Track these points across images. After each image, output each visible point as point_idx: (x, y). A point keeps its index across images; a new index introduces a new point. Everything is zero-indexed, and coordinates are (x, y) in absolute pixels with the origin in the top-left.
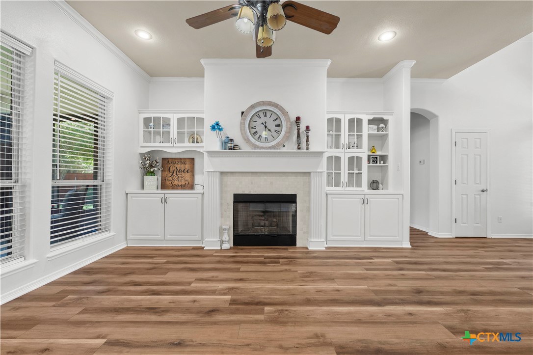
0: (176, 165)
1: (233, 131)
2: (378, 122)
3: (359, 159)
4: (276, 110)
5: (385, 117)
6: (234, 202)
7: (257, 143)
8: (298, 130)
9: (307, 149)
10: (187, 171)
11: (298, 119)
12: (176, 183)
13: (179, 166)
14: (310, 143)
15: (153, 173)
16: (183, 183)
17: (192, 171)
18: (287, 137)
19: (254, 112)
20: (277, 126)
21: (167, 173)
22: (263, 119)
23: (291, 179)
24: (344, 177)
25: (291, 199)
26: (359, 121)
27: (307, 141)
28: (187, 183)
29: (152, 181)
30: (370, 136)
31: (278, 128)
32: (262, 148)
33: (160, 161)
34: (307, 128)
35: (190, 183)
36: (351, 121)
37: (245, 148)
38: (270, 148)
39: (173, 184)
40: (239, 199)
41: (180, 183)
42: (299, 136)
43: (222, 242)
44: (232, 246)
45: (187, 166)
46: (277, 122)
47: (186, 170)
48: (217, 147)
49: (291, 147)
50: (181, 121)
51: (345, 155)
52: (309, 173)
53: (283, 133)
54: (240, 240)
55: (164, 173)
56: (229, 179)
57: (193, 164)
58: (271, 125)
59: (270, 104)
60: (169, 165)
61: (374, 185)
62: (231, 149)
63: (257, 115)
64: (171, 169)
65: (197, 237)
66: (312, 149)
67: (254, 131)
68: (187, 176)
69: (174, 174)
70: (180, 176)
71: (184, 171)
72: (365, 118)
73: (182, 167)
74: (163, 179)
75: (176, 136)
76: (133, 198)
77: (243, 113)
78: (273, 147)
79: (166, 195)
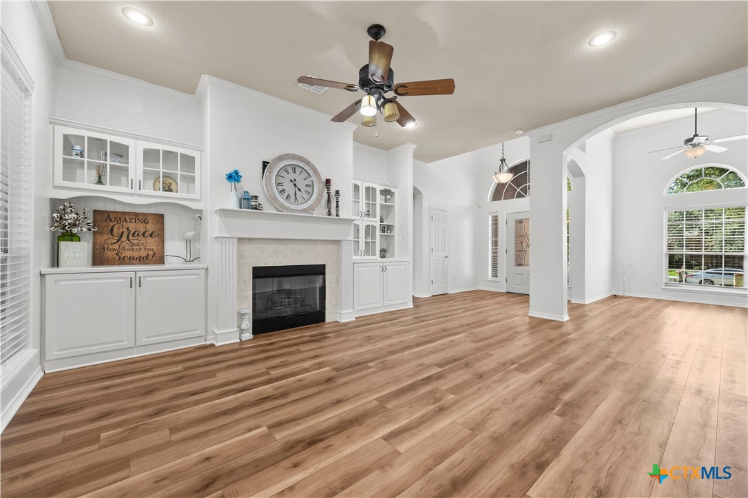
0: (128, 225)
1: (252, 183)
2: (386, 192)
3: (374, 227)
4: (307, 168)
5: (393, 190)
6: (253, 278)
7: (287, 204)
8: (329, 194)
9: (337, 215)
10: (151, 235)
11: (328, 181)
12: (128, 254)
13: (132, 227)
14: (340, 209)
15: (72, 237)
16: (143, 253)
17: (160, 235)
18: (319, 200)
19: (281, 165)
20: (307, 186)
21: (106, 237)
22: (292, 176)
23: (321, 247)
24: (362, 247)
25: (320, 270)
26: (374, 190)
27: (337, 207)
28: (151, 253)
29: (77, 252)
30: (381, 205)
31: (308, 189)
32: (293, 210)
33: (90, 216)
34: (337, 192)
35: (157, 254)
36: (368, 189)
37: (268, 209)
38: (301, 211)
39: (122, 256)
40: (260, 273)
41: (136, 255)
42: (329, 201)
43: (242, 331)
44: (248, 335)
45: (151, 227)
46: (308, 182)
47: (148, 233)
48: (233, 204)
49: (321, 212)
50: (150, 155)
51: (363, 223)
52: (338, 242)
53: (315, 195)
54: (262, 325)
55: (98, 237)
56: (248, 247)
57: (163, 224)
58: (301, 184)
59: (301, 159)
60: (111, 224)
61: (383, 253)
62: (256, 209)
63: (285, 169)
64: (116, 231)
65: (197, 333)
66: (342, 216)
67: (281, 188)
68: (152, 243)
69: (123, 239)
70: (135, 242)
71: (143, 234)
72: (379, 188)
73: (141, 228)
74: (98, 247)
75: (141, 177)
76: (61, 283)
77: (265, 164)
78: (305, 210)
79: (139, 274)
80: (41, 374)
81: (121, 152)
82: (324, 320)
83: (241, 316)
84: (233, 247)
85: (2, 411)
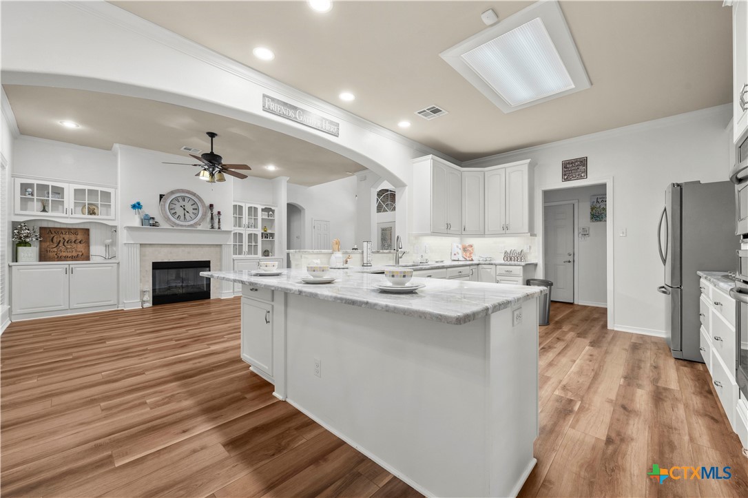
0: (64, 236)
1: (152, 208)
2: (267, 210)
3: (256, 235)
4: (193, 198)
5: (273, 208)
6: (153, 269)
7: (177, 222)
8: (212, 214)
9: (219, 228)
10: (80, 242)
11: (211, 206)
12: (64, 254)
13: (67, 237)
14: (221, 223)
15: (26, 244)
16: (74, 254)
17: (87, 242)
18: (203, 218)
19: (173, 196)
20: (194, 209)
21: (48, 244)
22: (182, 203)
23: (207, 249)
24: (245, 248)
25: (206, 265)
26: (256, 209)
27: (219, 222)
28: (80, 254)
29: (29, 254)
30: (262, 219)
31: (194, 211)
32: (182, 226)
33: (37, 231)
34: (219, 213)
35: (84, 254)
36: (250, 208)
37: (164, 225)
38: (189, 226)
39: (59, 256)
40: (157, 266)
41: (69, 255)
42: (212, 218)
43: (143, 302)
44: (149, 305)
45: (80, 237)
46: (194, 207)
47: (78, 241)
48: (136, 222)
49: (206, 225)
50: (78, 192)
51: (246, 232)
52: (221, 245)
53: (200, 215)
54: (161, 299)
55: (43, 244)
56: (149, 250)
57: (89, 235)
58: (189, 207)
59: (188, 192)
60: (52, 236)
61: (266, 253)
62: (153, 226)
63: (177, 199)
64: (55, 240)
65: (112, 303)
66: (224, 228)
67: (173, 211)
68: (81, 247)
69: (60, 245)
70: (69, 247)
71: (75, 242)
72: (260, 208)
73: (73, 237)
74: (43, 250)
75: (72, 206)
77: (161, 196)
78: (191, 226)
79: (71, 266)
80: (10, 322)
81: (58, 191)
82: (209, 298)
83: (143, 292)
84: (137, 250)
85: (2, 323)
